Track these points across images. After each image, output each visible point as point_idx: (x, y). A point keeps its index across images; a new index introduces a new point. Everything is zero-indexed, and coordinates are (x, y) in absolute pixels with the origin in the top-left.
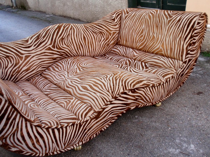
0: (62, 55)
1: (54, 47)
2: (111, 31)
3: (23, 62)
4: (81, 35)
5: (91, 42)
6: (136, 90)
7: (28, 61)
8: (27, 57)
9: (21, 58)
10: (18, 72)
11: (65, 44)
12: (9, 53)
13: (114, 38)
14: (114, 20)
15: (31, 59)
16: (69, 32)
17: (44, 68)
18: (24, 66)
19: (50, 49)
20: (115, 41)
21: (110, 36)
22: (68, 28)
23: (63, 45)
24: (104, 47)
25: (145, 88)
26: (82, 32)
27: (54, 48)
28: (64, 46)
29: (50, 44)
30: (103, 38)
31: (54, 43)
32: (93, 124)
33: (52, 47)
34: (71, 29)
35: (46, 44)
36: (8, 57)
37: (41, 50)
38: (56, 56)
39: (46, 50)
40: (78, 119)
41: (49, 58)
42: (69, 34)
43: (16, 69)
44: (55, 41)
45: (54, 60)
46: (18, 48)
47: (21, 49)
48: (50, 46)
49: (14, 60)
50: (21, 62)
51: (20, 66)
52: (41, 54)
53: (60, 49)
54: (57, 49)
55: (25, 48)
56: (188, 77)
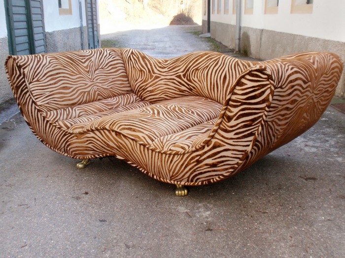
0: (191, 90)
1: (184, 76)
3: (152, 81)
6: (122, 136)
7: (155, 83)
8: (157, 77)
9: (152, 76)
10: (144, 90)
11: (197, 77)
12: (144, 68)
15: (159, 81)
16: (210, 63)
17: (167, 96)
18: (151, 86)
19: (179, 77)
23: (194, 77)
27: (185, 78)
29: (183, 72)
31: (186, 72)
34: (215, 60)
35: (179, 69)
36: (141, 71)
37: (171, 75)
38: (183, 88)
39: (176, 76)
40: (68, 128)
41: (175, 87)
42: (207, 67)
43: (143, 86)
44: (188, 70)
45: (180, 92)
46: (155, 66)
47: (156, 68)
48: (182, 74)
49: (144, 76)
50: (150, 80)
51: (147, 85)
52: (171, 79)
53: (190, 81)
54: (187, 79)
55: (160, 67)
56: (221, 177)
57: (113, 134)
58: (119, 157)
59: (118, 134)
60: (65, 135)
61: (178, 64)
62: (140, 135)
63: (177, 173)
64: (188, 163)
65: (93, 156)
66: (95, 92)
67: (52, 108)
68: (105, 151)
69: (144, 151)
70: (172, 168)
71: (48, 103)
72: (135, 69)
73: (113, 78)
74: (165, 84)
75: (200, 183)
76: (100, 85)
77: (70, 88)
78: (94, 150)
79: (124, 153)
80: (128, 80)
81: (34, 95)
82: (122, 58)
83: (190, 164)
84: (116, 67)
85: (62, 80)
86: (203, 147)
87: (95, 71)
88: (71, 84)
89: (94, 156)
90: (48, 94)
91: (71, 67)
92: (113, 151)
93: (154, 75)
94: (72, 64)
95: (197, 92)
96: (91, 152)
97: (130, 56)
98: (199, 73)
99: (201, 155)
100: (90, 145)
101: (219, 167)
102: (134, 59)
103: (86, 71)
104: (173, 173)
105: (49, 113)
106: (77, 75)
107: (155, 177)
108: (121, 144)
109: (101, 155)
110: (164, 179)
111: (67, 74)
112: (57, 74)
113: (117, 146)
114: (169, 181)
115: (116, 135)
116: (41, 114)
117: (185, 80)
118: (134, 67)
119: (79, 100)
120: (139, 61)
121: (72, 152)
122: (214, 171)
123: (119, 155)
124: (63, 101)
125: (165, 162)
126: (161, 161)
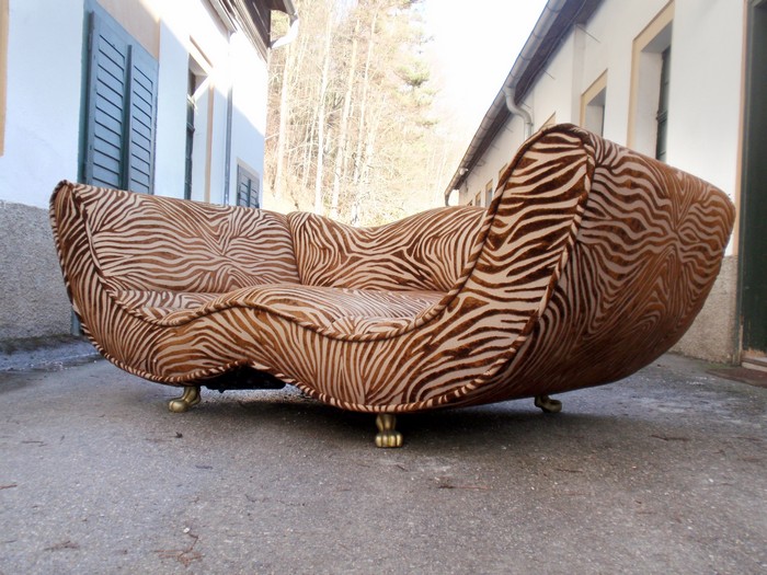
0: (421, 278)
1: (410, 251)
3: (343, 268)
6: (268, 314)
7: (352, 270)
8: (355, 259)
9: (344, 258)
11: (436, 252)
12: (331, 244)
15: (358, 266)
16: (463, 224)
18: (341, 277)
19: (400, 255)
22: (465, 216)
23: (430, 252)
25: (294, 326)
27: (410, 255)
29: (407, 244)
31: (413, 245)
32: (168, 341)
33: (407, 250)
35: (401, 241)
36: (325, 248)
37: (383, 253)
38: (407, 276)
39: (393, 255)
40: (160, 318)
41: (390, 276)
42: (457, 230)
44: (418, 240)
45: (400, 284)
46: (352, 238)
47: (354, 242)
48: (405, 249)
49: (330, 258)
50: (340, 266)
51: (334, 275)
52: (382, 261)
53: (420, 260)
54: (415, 258)
55: (362, 240)
56: (477, 381)
57: (251, 313)
58: (258, 366)
59: (260, 311)
60: (151, 331)
61: (397, 231)
62: (307, 311)
63: (381, 382)
64: (405, 354)
65: (204, 372)
66: (227, 275)
67: (132, 285)
68: (231, 354)
69: (312, 341)
70: (370, 371)
71: (125, 275)
72: (313, 246)
73: (266, 260)
74: (370, 272)
75: (430, 402)
76: (239, 265)
77: (175, 257)
78: (208, 357)
79: (271, 354)
80: (297, 270)
81: (99, 256)
82: (289, 228)
83: (410, 357)
84: (276, 242)
85: (161, 239)
86: (440, 314)
87: (231, 239)
88: (179, 251)
89: (207, 371)
90: (128, 258)
91: (183, 221)
92: (248, 352)
93: (350, 256)
94: (186, 217)
95: (434, 283)
96: (200, 362)
97: (304, 224)
98: (440, 244)
99: (434, 334)
100: (200, 347)
101: (473, 355)
102: (312, 228)
103: (214, 235)
104: (372, 383)
105: (125, 293)
106: (193, 237)
107: (332, 401)
108: (265, 332)
109: (221, 368)
110: (351, 402)
111: (174, 231)
112: (154, 226)
113: (256, 339)
114: (361, 407)
115: (257, 315)
116: (108, 293)
117: (411, 259)
118: (310, 242)
119: (192, 284)
120: (322, 231)
121: (161, 367)
122: (463, 367)
123: (259, 362)
124: (157, 278)
125: (355, 359)
126: (348, 359)
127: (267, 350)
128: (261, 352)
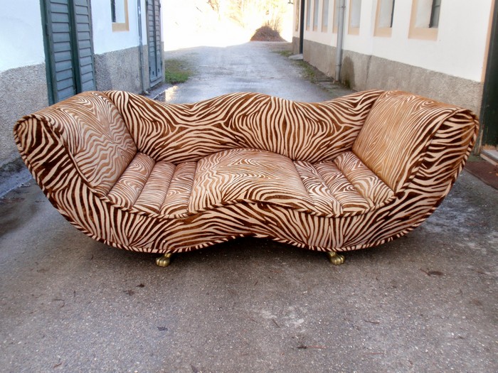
0: (237, 141)
1: (227, 124)
2: (342, 123)
3: (174, 135)
4: (280, 117)
5: (295, 133)
6: (268, 206)
7: (181, 136)
8: (182, 129)
9: (173, 128)
10: (163, 147)
11: (247, 125)
12: (159, 118)
13: (344, 137)
14: (355, 105)
15: (186, 133)
16: (261, 107)
17: (202, 152)
18: (174, 141)
19: (219, 126)
20: (347, 143)
21: (338, 131)
22: (261, 101)
23: (242, 126)
24: (319, 149)
25: (290, 211)
26: (284, 112)
27: (227, 127)
28: (245, 127)
29: (223, 119)
30: (323, 131)
31: (229, 119)
32: (177, 228)
33: (224, 123)
34: (267, 103)
35: (216, 117)
36: (155, 121)
37: (205, 125)
38: (226, 140)
39: (213, 126)
40: (159, 213)
41: (214, 140)
42: (259, 111)
43: (161, 142)
44: (231, 117)
45: (222, 144)
46: (175, 114)
47: (178, 117)
48: (222, 122)
49: (161, 128)
50: (171, 134)
51: (168, 139)
52: (205, 130)
53: (235, 130)
54: (232, 128)
55: (184, 115)
56: (410, 229)
57: (255, 207)
58: (259, 236)
59: (263, 205)
60: (157, 222)
61: (211, 109)
63: (355, 237)
64: (373, 222)
65: (211, 243)
67: (107, 188)
68: (237, 231)
69: (307, 220)
70: (350, 231)
71: (102, 183)
72: (144, 119)
74: (197, 137)
75: (383, 242)
76: (120, 146)
78: (216, 234)
79: (273, 229)
80: (132, 137)
81: (84, 172)
83: (376, 222)
85: (97, 145)
86: (394, 201)
89: (214, 242)
90: (96, 168)
92: (253, 229)
95: (245, 143)
96: (208, 238)
97: (129, 103)
98: (249, 120)
99: (391, 210)
100: (210, 229)
101: (411, 218)
102: (138, 106)
104: (350, 237)
105: (112, 196)
106: (101, 135)
108: (269, 217)
109: (226, 239)
111: (96, 135)
113: (262, 222)
114: (339, 249)
115: (260, 207)
116: (102, 200)
117: (229, 129)
118: (140, 117)
120: (147, 108)
121: (169, 245)
122: (404, 224)
123: (261, 233)
124: (110, 176)
125: (339, 227)
126: (334, 227)
127: (270, 227)
128: (265, 228)
